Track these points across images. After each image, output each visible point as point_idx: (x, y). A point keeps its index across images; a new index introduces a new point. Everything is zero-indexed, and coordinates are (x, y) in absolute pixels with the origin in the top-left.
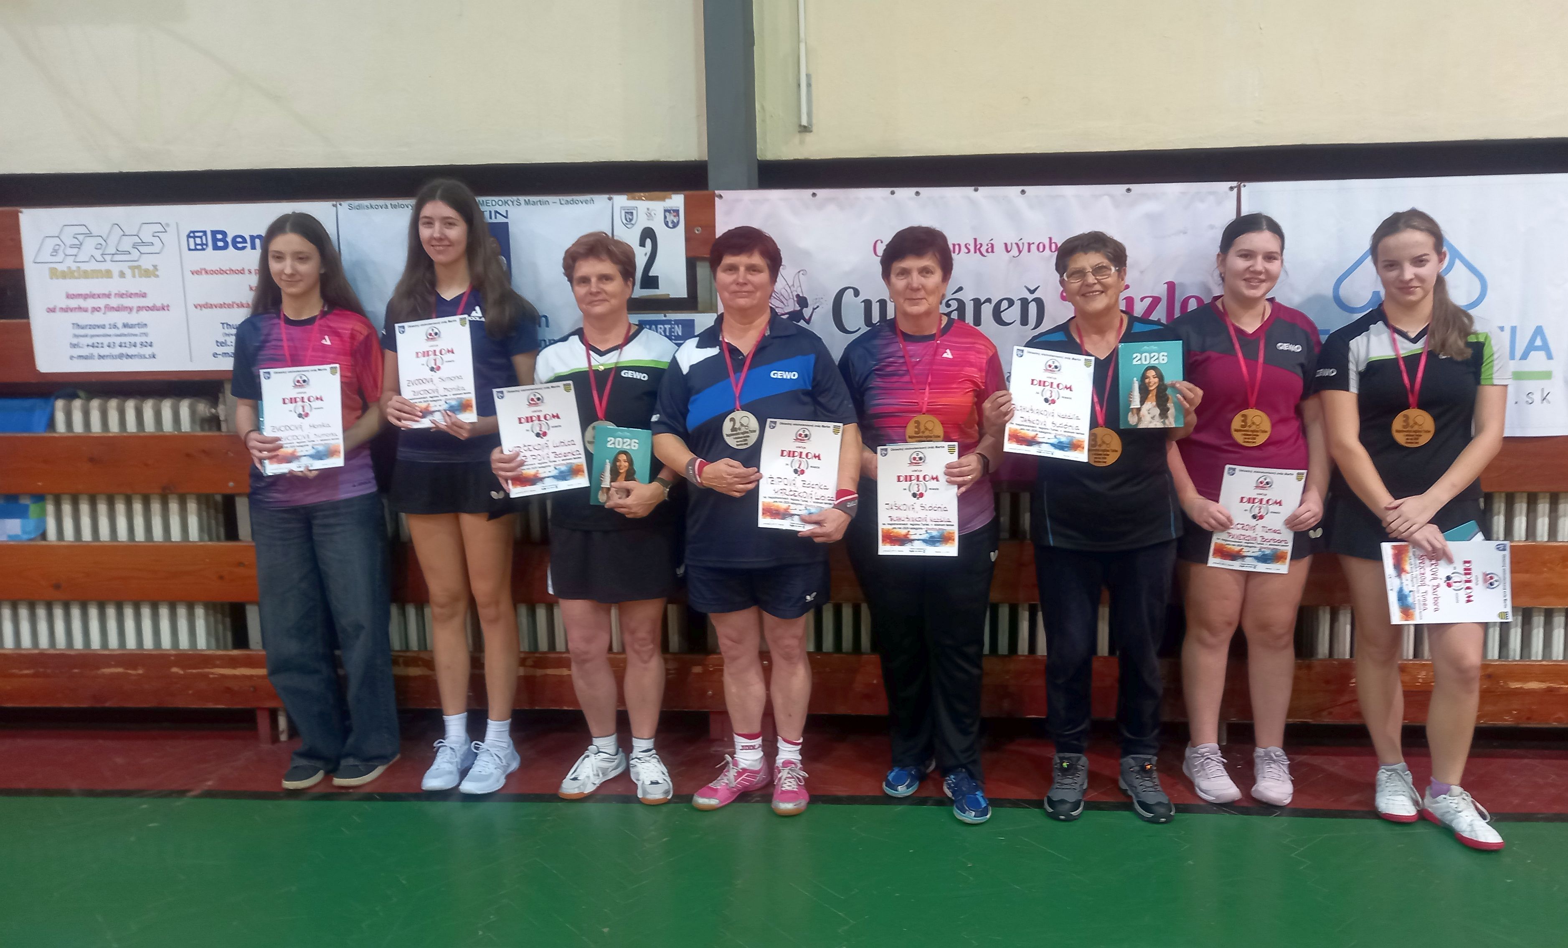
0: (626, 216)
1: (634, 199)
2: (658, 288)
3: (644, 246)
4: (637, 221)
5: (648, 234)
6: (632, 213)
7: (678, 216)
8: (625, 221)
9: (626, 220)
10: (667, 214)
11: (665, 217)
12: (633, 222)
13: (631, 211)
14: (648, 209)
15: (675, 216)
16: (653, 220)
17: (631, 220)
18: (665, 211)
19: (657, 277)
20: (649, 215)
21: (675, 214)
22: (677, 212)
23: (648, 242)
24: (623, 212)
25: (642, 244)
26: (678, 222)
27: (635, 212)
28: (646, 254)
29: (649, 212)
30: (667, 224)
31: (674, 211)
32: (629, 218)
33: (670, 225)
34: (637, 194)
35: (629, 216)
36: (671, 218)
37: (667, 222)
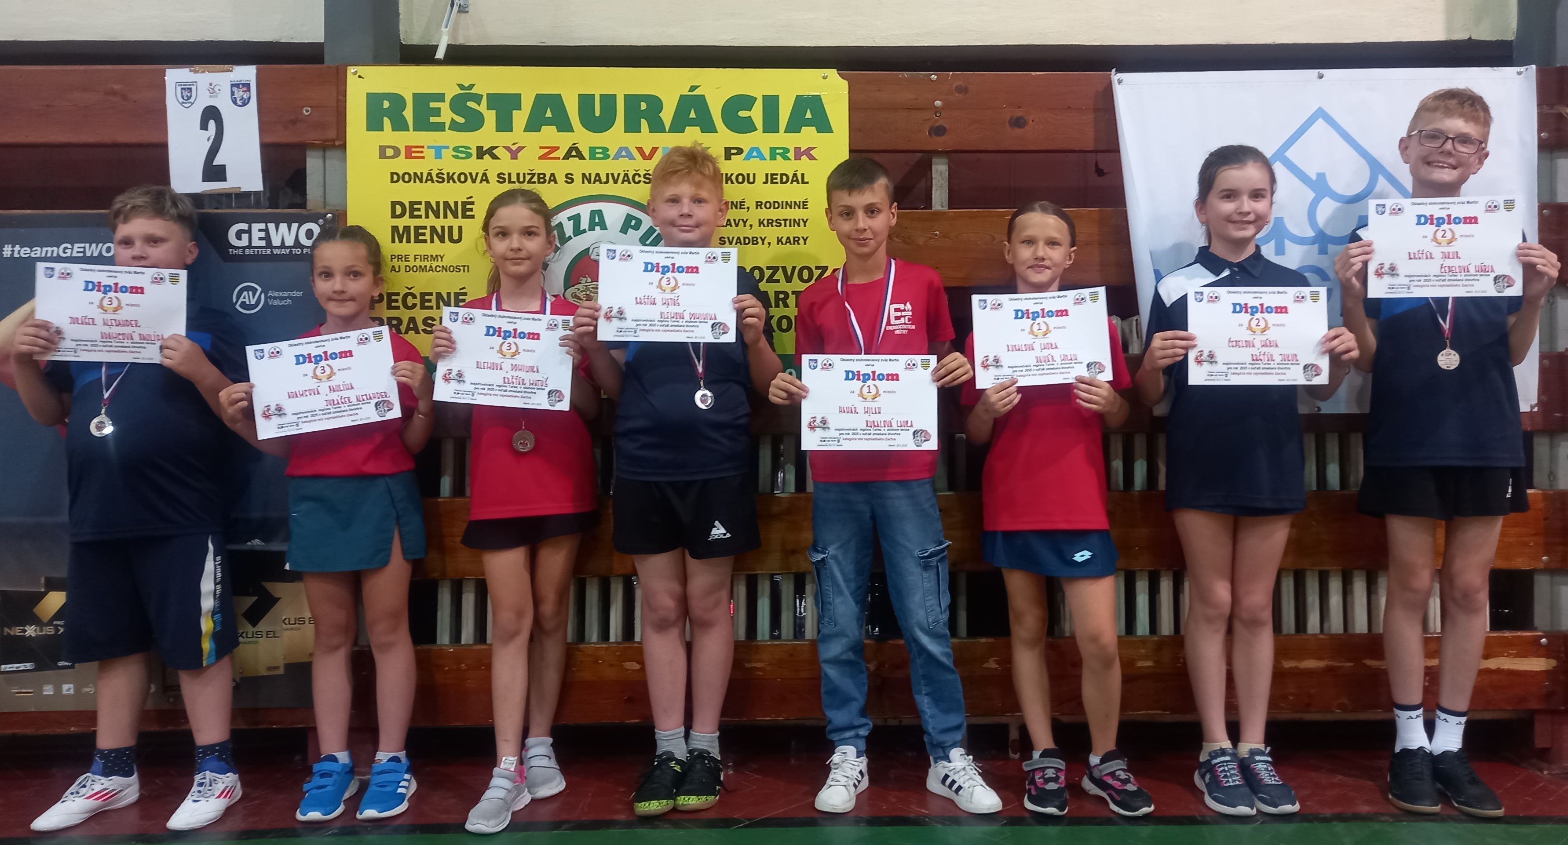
0: (182, 93)
1: (195, 72)
2: (225, 180)
3: (206, 129)
4: (195, 100)
5: (211, 114)
6: (190, 89)
7: (249, 90)
8: (181, 100)
9: (183, 97)
10: (235, 89)
11: (233, 93)
12: (192, 100)
13: (190, 87)
14: (211, 84)
15: (243, 91)
16: (217, 97)
17: (189, 98)
18: (233, 85)
19: (224, 166)
20: (212, 90)
21: (245, 89)
22: (247, 86)
23: (212, 124)
24: (179, 88)
25: (204, 126)
26: (249, 98)
27: (194, 88)
28: (208, 139)
29: (212, 87)
30: (235, 102)
31: (244, 85)
32: (187, 96)
33: (239, 103)
34: (197, 67)
35: (186, 93)
36: (239, 94)
37: (235, 98)
